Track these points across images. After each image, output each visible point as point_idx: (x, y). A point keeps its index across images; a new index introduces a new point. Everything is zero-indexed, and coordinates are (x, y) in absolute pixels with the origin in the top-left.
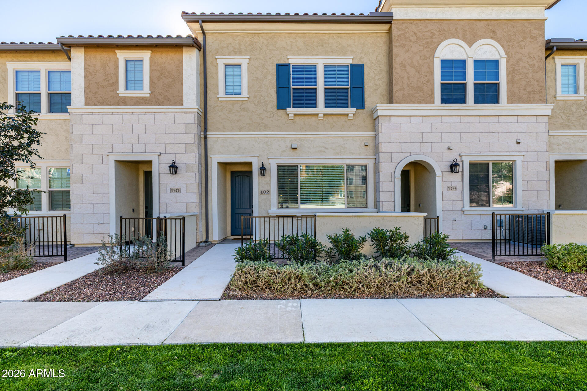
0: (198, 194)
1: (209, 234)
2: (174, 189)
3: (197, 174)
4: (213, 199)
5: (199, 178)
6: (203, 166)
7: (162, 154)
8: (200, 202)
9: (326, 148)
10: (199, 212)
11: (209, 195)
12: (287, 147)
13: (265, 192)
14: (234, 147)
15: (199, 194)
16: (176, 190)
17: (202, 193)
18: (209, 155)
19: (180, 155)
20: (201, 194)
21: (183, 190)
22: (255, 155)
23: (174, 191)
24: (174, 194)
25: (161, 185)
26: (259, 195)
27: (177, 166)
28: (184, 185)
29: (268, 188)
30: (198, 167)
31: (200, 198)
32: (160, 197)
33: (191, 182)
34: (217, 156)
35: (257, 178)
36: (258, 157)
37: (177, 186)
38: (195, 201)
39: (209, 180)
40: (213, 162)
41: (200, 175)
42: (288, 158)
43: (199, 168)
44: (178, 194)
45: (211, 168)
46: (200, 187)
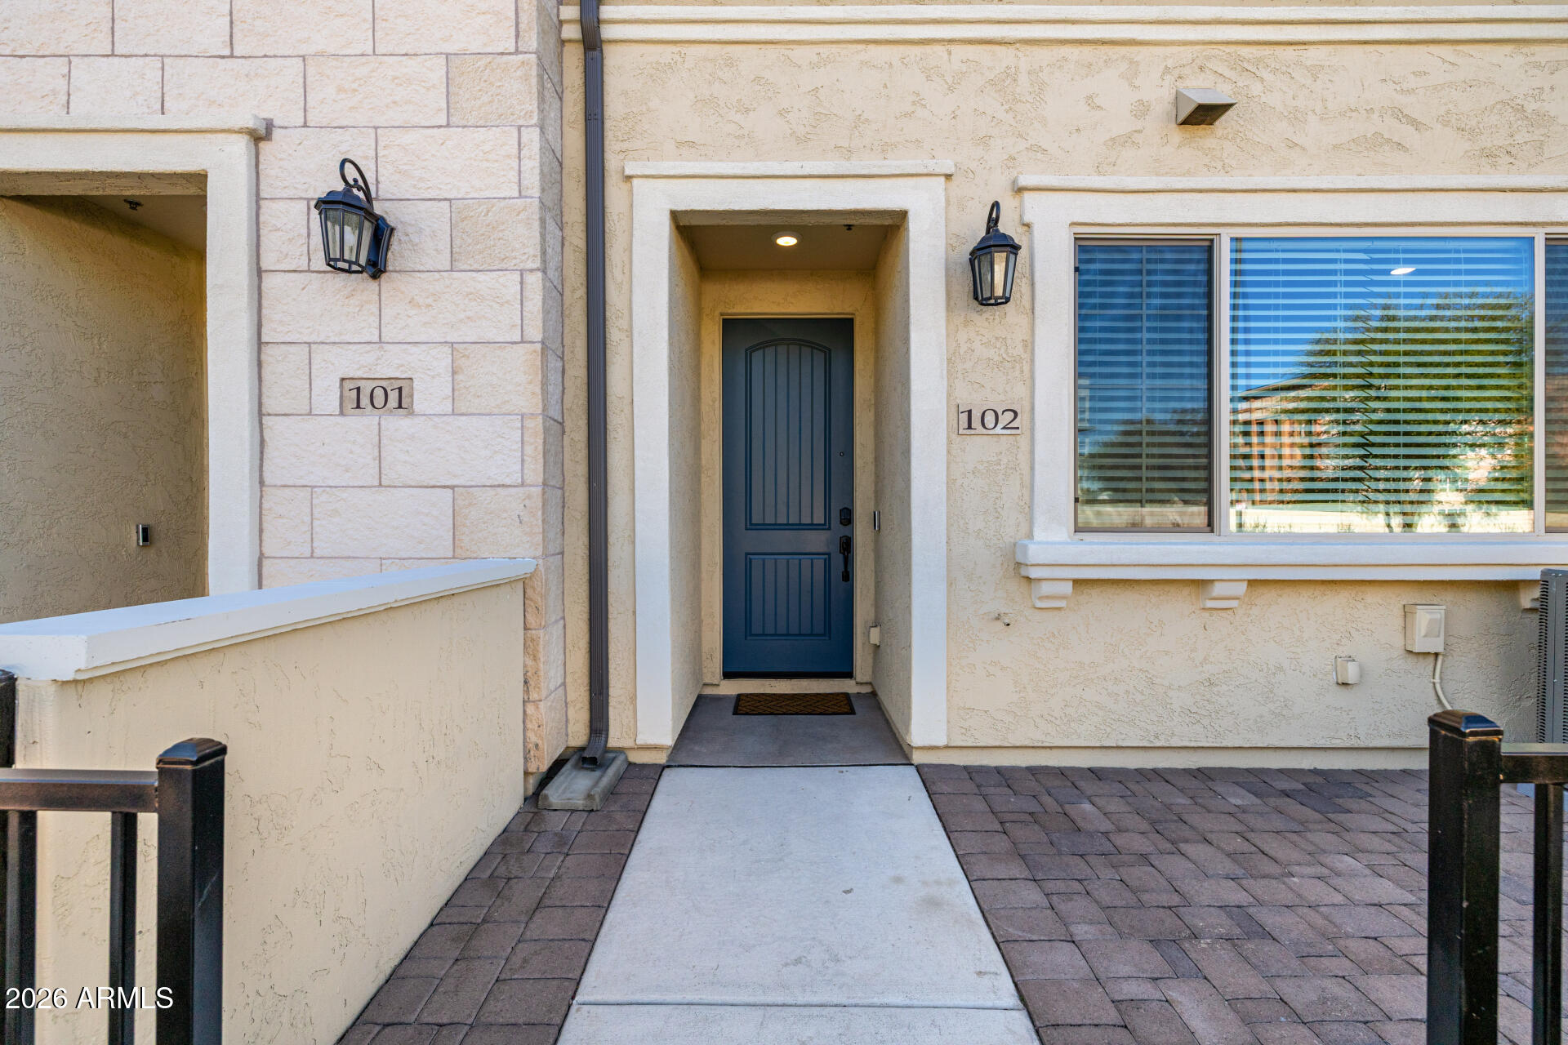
0: (536, 425)
1: (612, 702)
2: (366, 388)
3: (535, 281)
4: (638, 464)
5: (546, 312)
6: (577, 237)
7: (277, 134)
8: (555, 483)
9: (1415, 123)
10: (545, 556)
11: (611, 435)
12: (1142, 110)
13: (990, 419)
14: (783, 113)
15: (546, 430)
16: (379, 393)
17: (568, 424)
18: (612, 161)
19: (409, 137)
20: (557, 427)
21: (429, 395)
22: (932, 166)
23: (365, 401)
24: (364, 423)
25: (269, 353)
26: (950, 442)
27: (391, 221)
28: (441, 361)
29: (1016, 395)
30: (536, 225)
31: (553, 455)
32: (262, 442)
33: (491, 335)
34: (667, 167)
35: (943, 322)
36: (948, 177)
37: (388, 366)
38: (516, 478)
39: (614, 335)
40: (639, 215)
41: (555, 292)
42: (1153, 183)
43: (543, 236)
44: (396, 424)
45: (630, 249)
46: (554, 377)
